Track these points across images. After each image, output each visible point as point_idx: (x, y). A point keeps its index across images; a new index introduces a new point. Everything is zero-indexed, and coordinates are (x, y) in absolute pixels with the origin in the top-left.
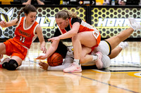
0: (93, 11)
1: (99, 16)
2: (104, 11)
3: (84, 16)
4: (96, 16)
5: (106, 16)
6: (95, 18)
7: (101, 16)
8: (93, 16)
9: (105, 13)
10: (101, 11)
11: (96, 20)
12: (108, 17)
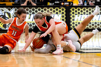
0: (71, 10)
1: (75, 13)
2: (79, 10)
3: (65, 13)
4: (73, 13)
5: (81, 13)
6: (72, 15)
7: (77, 13)
8: (71, 13)
9: (80, 11)
10: (77, 10)
11: (73, 16)
12: (82, 14)
